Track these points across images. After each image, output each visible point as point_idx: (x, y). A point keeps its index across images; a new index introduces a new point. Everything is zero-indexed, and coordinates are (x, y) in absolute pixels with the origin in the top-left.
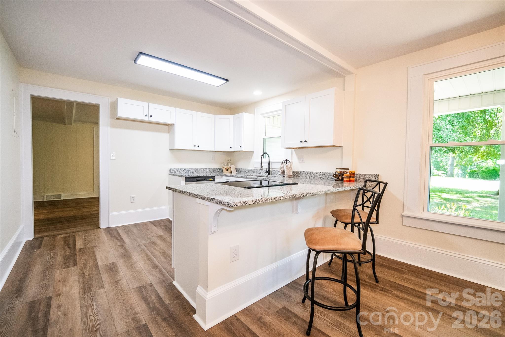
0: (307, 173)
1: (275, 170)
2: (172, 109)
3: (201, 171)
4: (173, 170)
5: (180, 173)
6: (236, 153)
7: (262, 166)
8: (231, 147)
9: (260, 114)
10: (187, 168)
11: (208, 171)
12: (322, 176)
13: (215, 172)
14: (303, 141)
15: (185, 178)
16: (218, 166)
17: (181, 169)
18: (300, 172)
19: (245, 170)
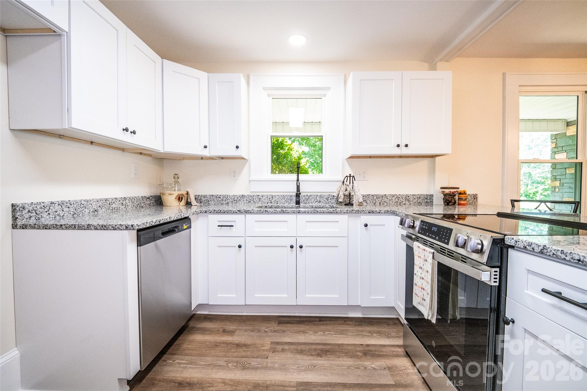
0: (375, 197)
3: (114, 206)
4: (31, 209)
5: (58, 217)
8: (205, 147)
9: (263, 88)
10: (78, 198)
11: (128, 204)
12: (402, 200)
13: (142, 207)
14: (403, 145)
15: (137, 232)
17: (61, 204)
19: (222, 197)
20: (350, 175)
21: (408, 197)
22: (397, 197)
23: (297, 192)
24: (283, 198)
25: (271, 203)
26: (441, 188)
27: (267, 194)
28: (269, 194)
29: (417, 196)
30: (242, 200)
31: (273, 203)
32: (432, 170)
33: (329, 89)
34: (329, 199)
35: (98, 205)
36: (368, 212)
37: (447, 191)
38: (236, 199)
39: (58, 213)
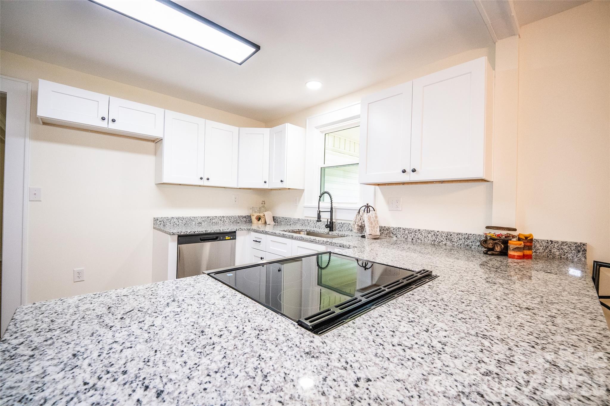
0: (407, 232)
1: (343, 222)
2: (159, 111)
3: (214, 221)
4: (161, 220)
5: (175, 225)
6: (275, 191)
7: (320, 216)
8: (265, 182)
9: (316, 127)
11: (226, 220)
12: (442, 239)
13: (238, 223)
14: (409, 170)
15: (178, 236)
16: (244, 213)
17: (178, 219)
18: (392, 229)
19: (288, 220)
20: (368, 204)
21: (451, 235)
22: (434, 235)
23: (318, 219)
24: (323, 224)
25: (316, 227)
26: (488, 228)
29: (464, 236)
30: (299, 222)
35: (202, 220)
38: (295, 222)
39: (176, 223)
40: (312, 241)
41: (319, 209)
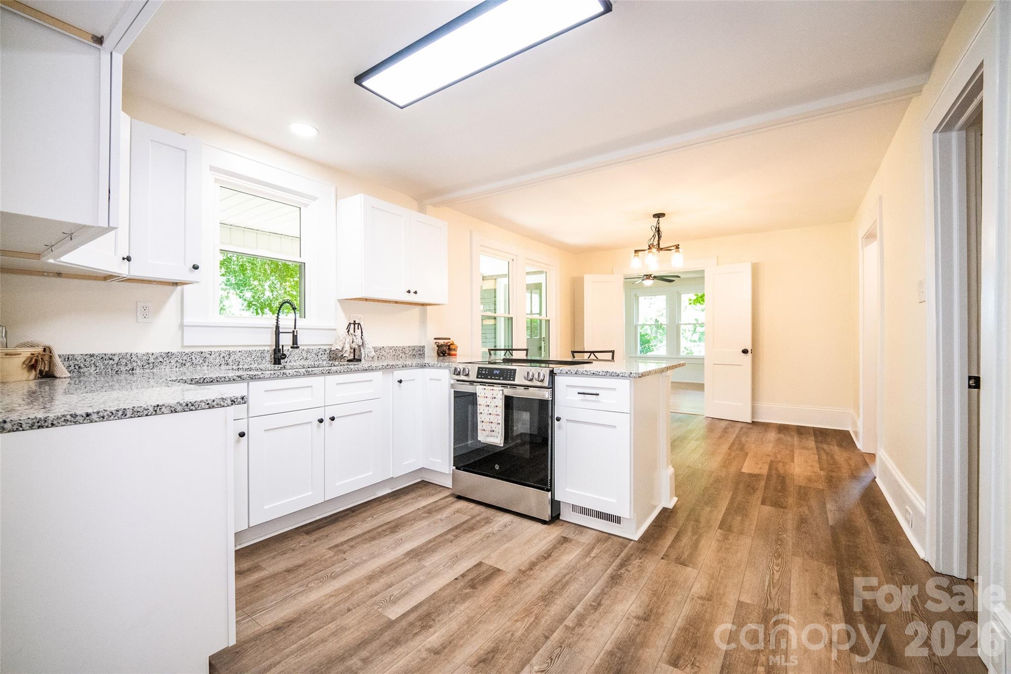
12: (399, 352)
14: (413, 291)
19: (116, 359)
20: (355, 321)
21: (404, 348)
23: (293, 344)
24: (248, 356)
25: (227, 364)
26: (435, 339)
27: (219, 349)
28: (223, 349)
29: (412, 348)
30: (168, 362)
31: (231, 364)
32: (423, 320)
33: (315, 199)
34: (320, 354)
36: (401, 366)
37: (441, 342)
38: (152, 360)
40: (366, 370)
41: (295, 328)
